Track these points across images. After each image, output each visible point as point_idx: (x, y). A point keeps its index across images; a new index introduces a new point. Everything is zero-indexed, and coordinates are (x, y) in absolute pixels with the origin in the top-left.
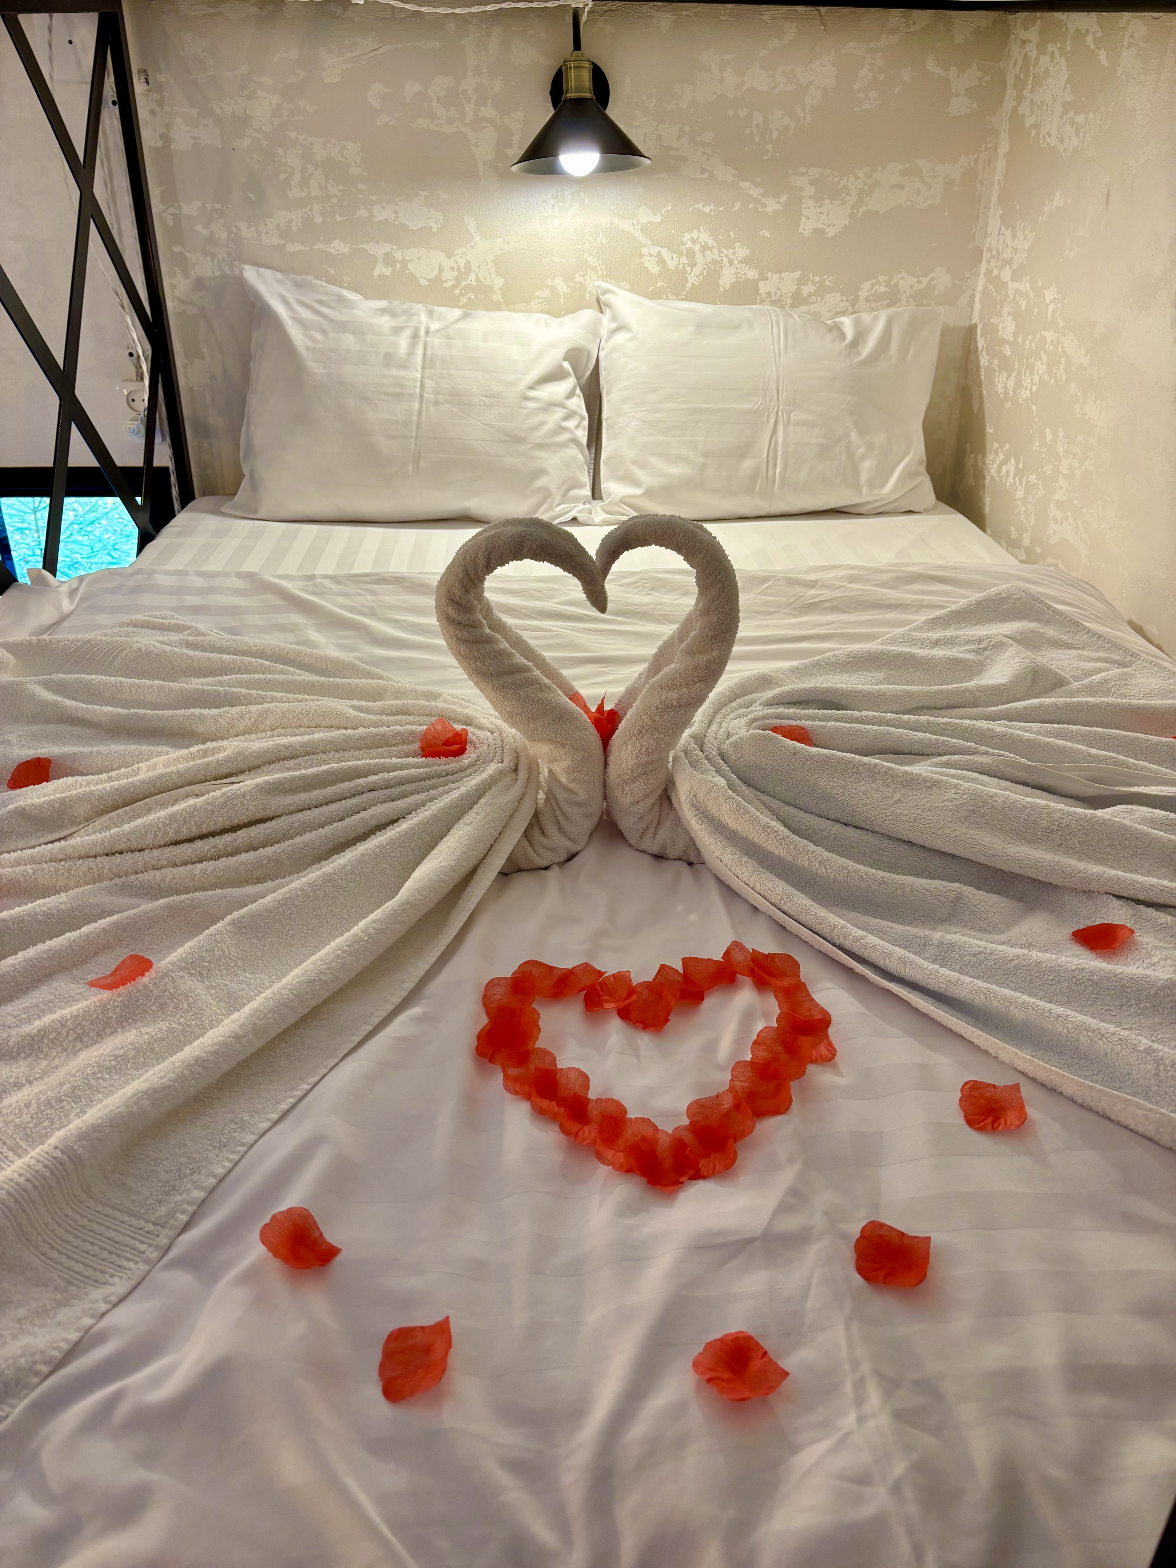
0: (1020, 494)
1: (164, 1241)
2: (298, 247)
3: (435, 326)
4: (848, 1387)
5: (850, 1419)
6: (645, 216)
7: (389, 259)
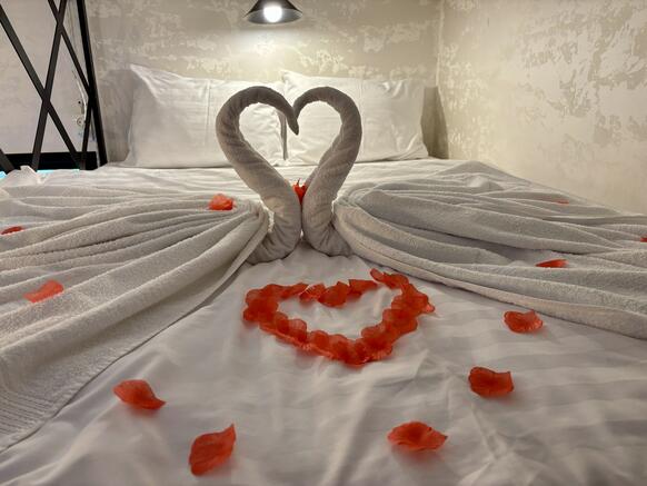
0: (464, 147)
1: (55, 409)
2: (154, 58)
3: (214, 86)
4: (484, 443)
5: (490, 458)
6: (301, 44)
7: (194, 62)
